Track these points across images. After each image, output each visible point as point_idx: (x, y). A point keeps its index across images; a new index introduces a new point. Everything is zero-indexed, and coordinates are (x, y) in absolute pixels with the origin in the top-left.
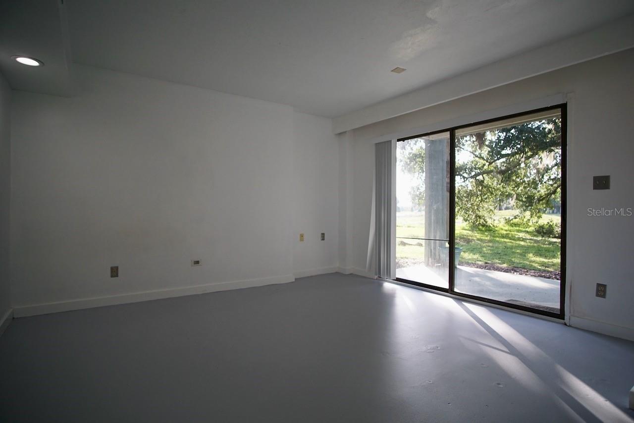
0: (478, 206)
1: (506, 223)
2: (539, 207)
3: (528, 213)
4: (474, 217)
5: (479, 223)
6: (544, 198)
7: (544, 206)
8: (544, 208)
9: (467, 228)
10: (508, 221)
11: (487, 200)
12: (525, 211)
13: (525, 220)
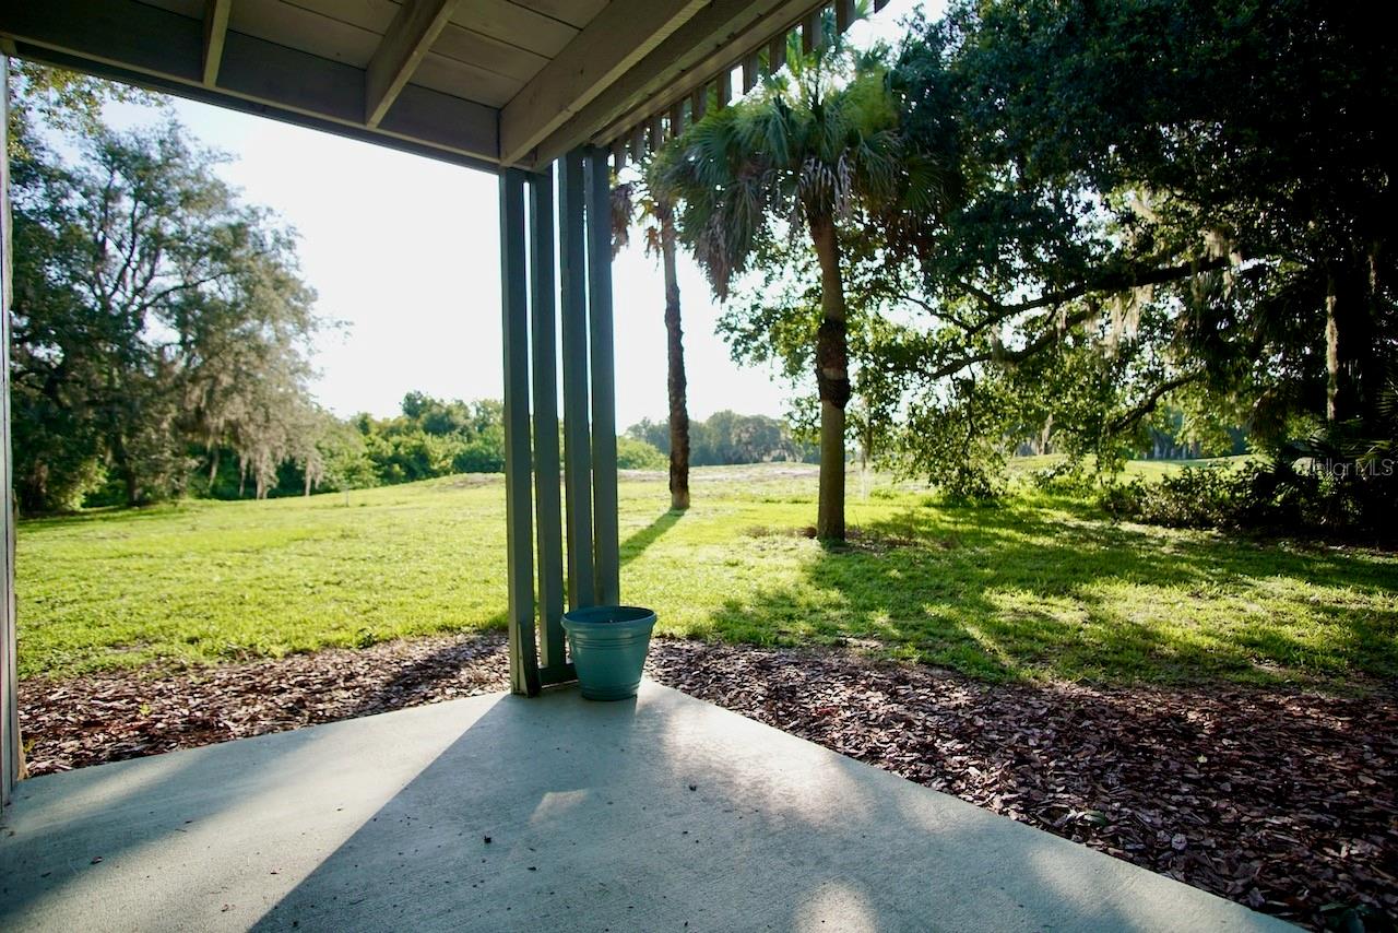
0: (966, 445)
1: (1037, 487)
2: (1117, 445)
3: (1090, 459)
4: (955, 473)
5: (970, 489)
6: (1128, 422)
7: (1131, 442)
8: (1130, 446)
9: (935, 501)
10: (1042, 481)
11: (986, 431)
12: (1081, 453)
13: (1083, 477)
